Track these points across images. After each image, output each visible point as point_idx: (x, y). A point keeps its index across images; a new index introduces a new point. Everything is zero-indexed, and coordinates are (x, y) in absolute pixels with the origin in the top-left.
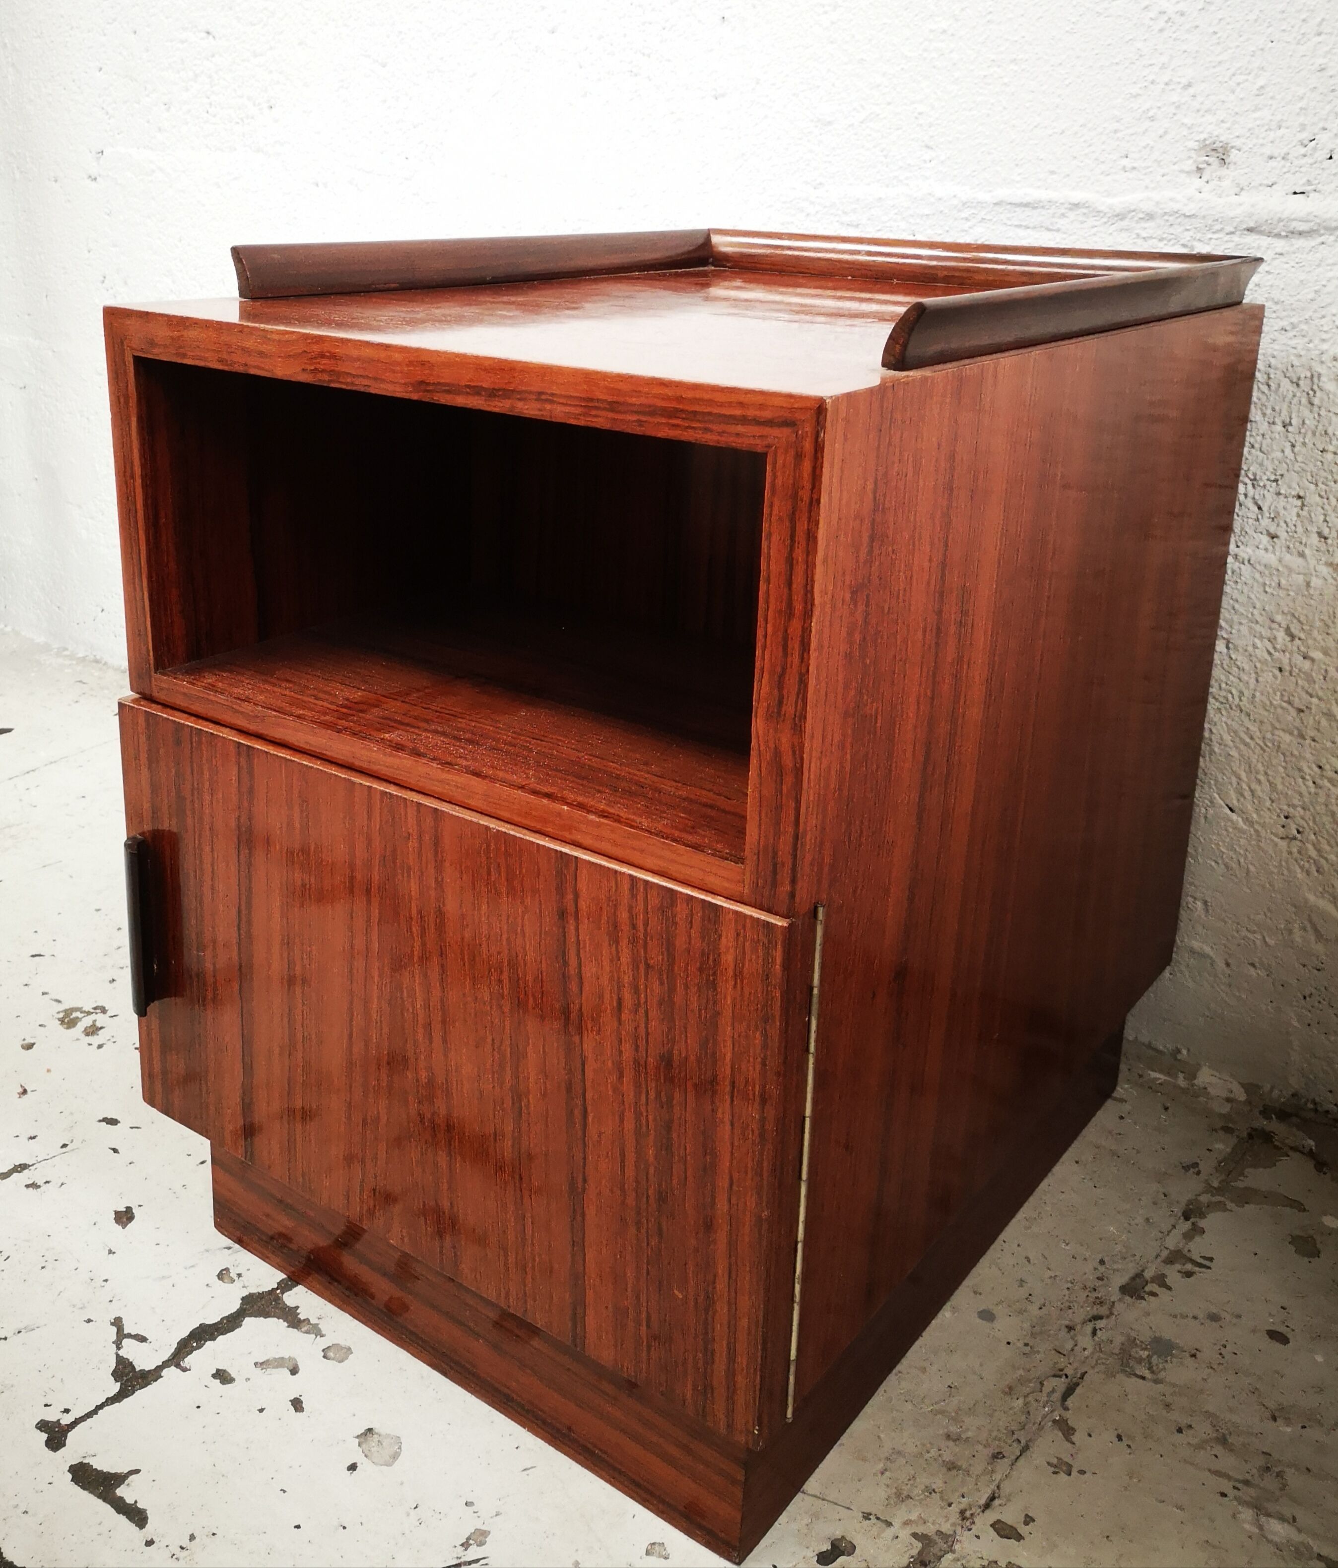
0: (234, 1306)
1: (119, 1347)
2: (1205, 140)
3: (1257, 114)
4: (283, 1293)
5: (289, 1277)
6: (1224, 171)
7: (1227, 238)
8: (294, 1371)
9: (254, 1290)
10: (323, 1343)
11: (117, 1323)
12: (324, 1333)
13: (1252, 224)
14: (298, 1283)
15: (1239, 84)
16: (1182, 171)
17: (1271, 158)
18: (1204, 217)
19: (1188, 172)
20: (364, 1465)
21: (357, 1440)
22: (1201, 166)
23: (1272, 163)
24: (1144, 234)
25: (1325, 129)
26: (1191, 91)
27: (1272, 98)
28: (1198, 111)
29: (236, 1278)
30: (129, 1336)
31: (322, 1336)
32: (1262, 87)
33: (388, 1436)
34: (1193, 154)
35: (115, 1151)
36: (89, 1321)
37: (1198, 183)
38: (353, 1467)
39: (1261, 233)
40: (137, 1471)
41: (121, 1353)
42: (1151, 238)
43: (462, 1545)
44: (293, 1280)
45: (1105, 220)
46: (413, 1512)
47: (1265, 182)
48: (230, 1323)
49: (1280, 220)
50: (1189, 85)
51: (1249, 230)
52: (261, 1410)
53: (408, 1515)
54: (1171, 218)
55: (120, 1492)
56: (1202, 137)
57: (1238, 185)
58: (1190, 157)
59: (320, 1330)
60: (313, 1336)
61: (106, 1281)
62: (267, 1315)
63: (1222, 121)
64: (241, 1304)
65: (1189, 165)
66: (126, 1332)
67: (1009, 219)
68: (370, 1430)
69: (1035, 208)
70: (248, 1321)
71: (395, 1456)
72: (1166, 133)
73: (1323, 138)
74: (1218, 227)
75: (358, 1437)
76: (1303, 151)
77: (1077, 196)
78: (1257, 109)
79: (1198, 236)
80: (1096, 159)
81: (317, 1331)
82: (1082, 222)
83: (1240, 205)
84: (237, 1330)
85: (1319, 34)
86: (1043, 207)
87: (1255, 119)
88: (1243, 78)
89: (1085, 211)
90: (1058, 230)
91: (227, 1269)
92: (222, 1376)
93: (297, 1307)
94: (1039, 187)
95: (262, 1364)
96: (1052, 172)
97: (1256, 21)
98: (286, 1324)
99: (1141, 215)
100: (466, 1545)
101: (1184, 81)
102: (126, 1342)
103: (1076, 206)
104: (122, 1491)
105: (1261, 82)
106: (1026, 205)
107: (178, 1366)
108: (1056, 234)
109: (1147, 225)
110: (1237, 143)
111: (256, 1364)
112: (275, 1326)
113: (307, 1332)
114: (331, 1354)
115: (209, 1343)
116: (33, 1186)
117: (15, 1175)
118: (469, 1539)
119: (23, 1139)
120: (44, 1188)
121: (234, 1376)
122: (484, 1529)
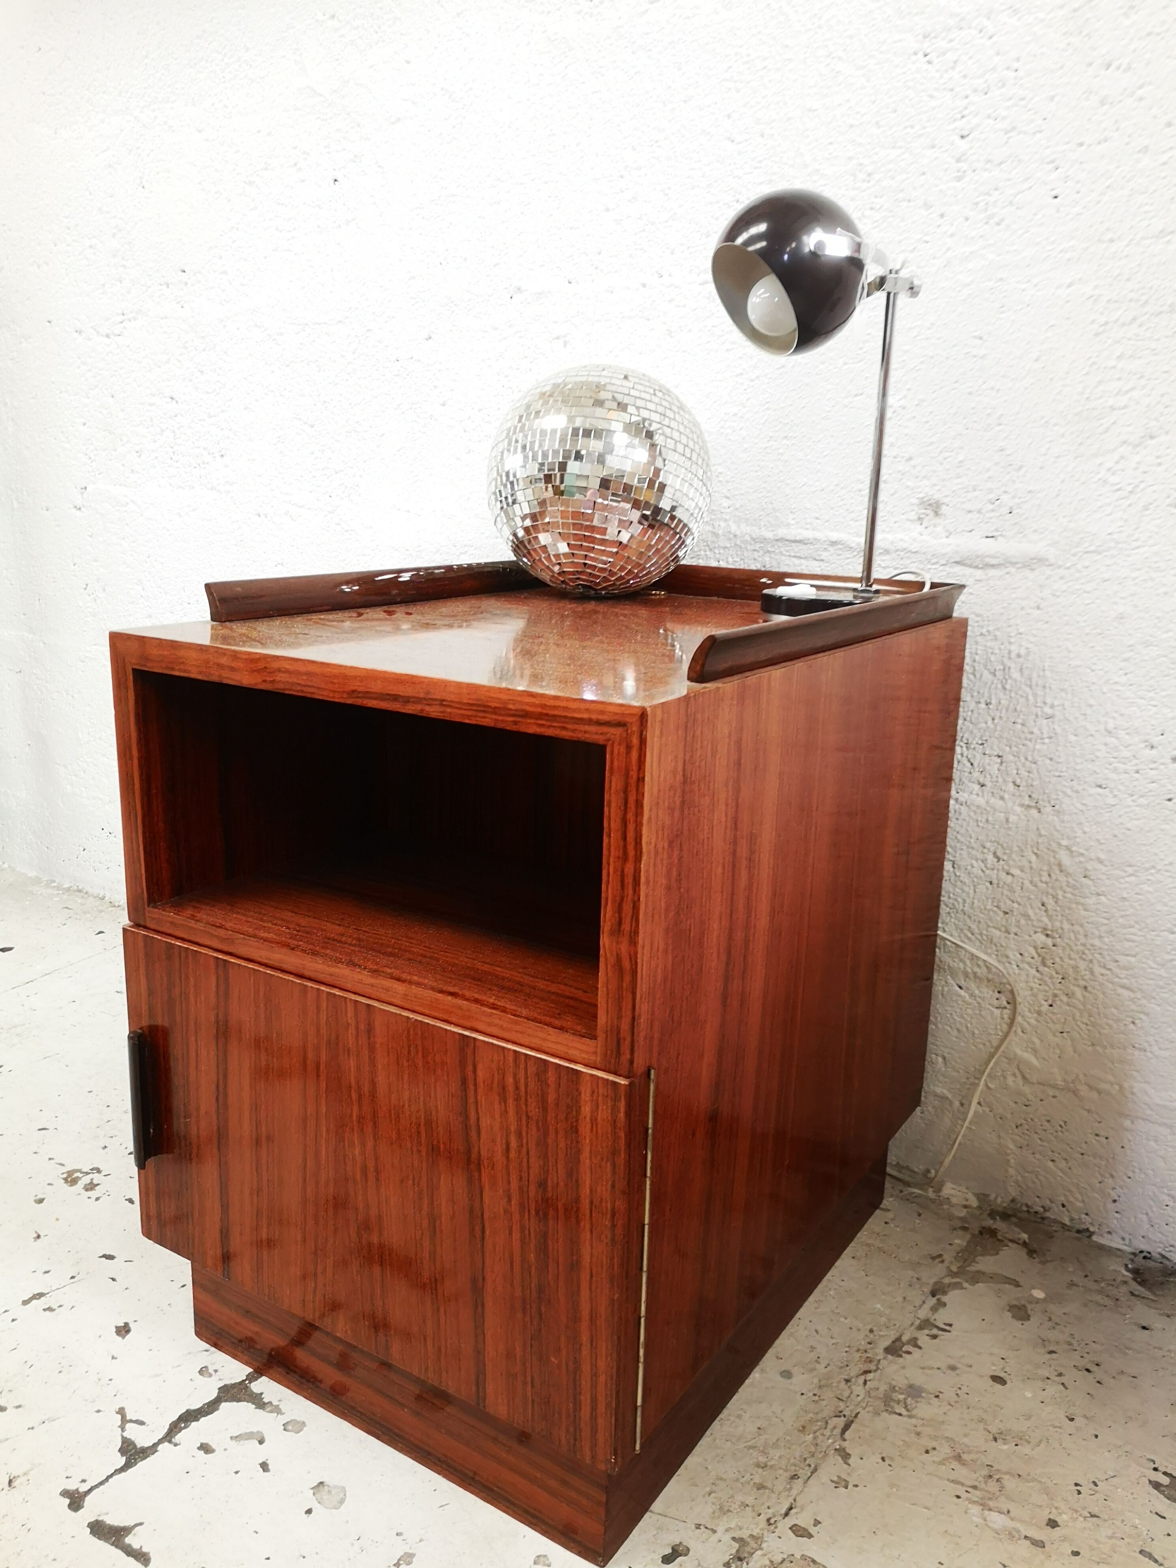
0: (214, 1395)
1: (123, 1430)
2: (923, 498)
3: (959, 481)
4: (250, 1383)
5: (255, 1370)
6: (937, 520)
7: (941, 568)
8: (261, 1442)
9: (228, 1382)
10: (283, 1419)
11: (121, 1412)
12: (283, 1411)
13: (958, 559)
14: (262, 1375)
15: (945, 459)
16: (908, 520)
17: (970, 512)
18: (924, 553)
19: (912, 521)
20: (318, 1509)
21: (312, 1491)
22: (922, 516)
23: (970, 515)
24: (883, 565)
25: (1006, 492)
26: (912, 463)
27: (969, 469)
28: (917, 477)
29: (213, 1373)
30: (131, 1421)
31: (282, 1414)
32: (960, 462)
33: (335, 1487)
34: (915, 508)
35: (113, 1279)
36: (98, 1411)
37: (920, 528)
38: (309, 1512)
39: (963, 565)
40: (141, 1524)
41: (125, 1434)
42: (888, 567)
44: (259, 1372)
45: (855, 553)
46: (356, 1542)
47: (967, 529)
48: (210, 1408)
49: (978, 557)
50: (910, 459)
51: (957, 563)
52: (237, 1472)
53: (353, 1544)
54: (902, 553)
55: (128, 1540)
56: (921, 495)
57: (947, 531)
58: (913, 510)
59: (280, 1410)
60: (275, 1414)
61: (111, 1380)
62: (239, 1401)
63: (935, 485)
64: (219, 1393)
65: (913, 516)
66: (128, 1418)
67: (787, 551)
68: (321, 1483)
69: (806, 544)
70: (224, 1406)
71: (342, 1501)
72: (896, 492)
73: (1005, 498)
74: (934, 561)
75: (312, 1488)
76: (991, 507)
77: (835, 536)
78: (959, 477)
79: (921, 566)
80: (847, 510)
81: (277, 1410)
82: (839, 555)
83: (949, 545)
84: (216, 1413)
85: (1000, 425)
86: (811, 543)
87: (958, 484)
88: (947, 454)
89: (841, 546)
90: (822, 560)
91: (206, 1367)
92: (205, 1448)
93: (262, 1394)
94: (807, 529)
95: (236, 1437)
96: (817, 518)
97: (955, 414)
98: (254, 1406)
99: (881, 551)
101: (907, 456)
102: (128, 1426)
103: (833, 543)
104: (130, 1540)
105: (961, 458)
106: (799, 541)
107: (170, 1442)
108: (821, 563)
109: (884, 558)
110: (946, 500)
111: (231, 1438)
112: (246, 1408)
113: (271, 1412)
114: (290, 1427)
115: (194, 1424)
116: (49, 1309)
117: (34, 1301)
118: (399, 1560)
119: (40, 1273)
120: (58, 1310)
121: (214, 1447)
122: (411, 1551)
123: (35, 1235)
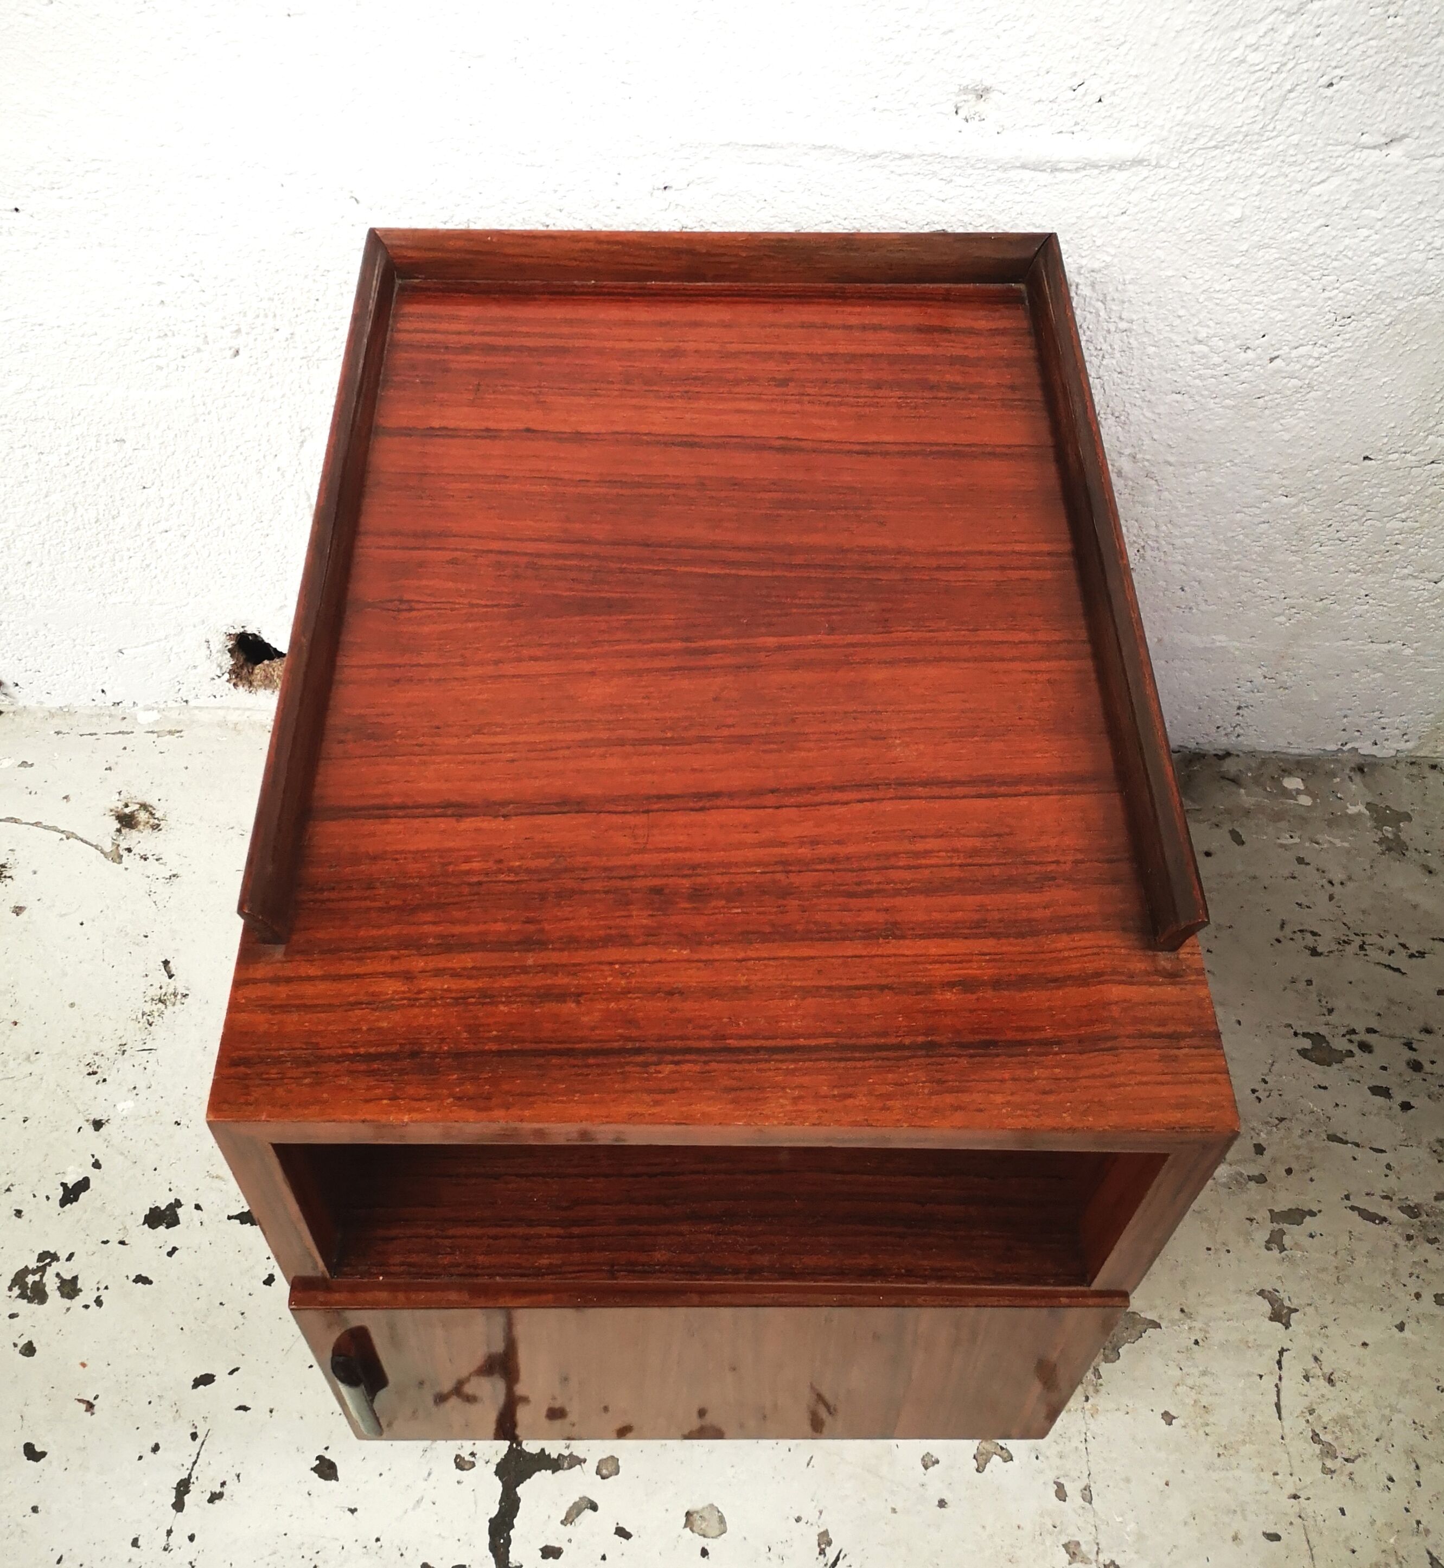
0: (497, 1487)
2: (967, 84)
3: (1025, 61)
4: (517, 1448)
8: (594, 1507)
9: (496, 1460)
10: (591, 1466)
12: (582, 1457)
15: (1006, 31)
16: (940, 113)
17: (1038, 101)
18: (966, 159)
19: (946, 113)
20: (710, 1544)
21: (688, 1529)
22: (960, 104)
23: (1040, 106)
25: (1096, 75)
27: (1042, 46)
29: (472, 1459)
31: (585, 1461)
33: (703, 1509)
34: (952, 97)
35: (244, 1408)
37: (957, 122)
38: (704, 1552)
43: (820, 1554)
46: (770, 1555)
47: (1031, 123)
48: (510, 1502)
49: (1048, 158)
52: (604, 1558)
53: (769, 1558)
54: (931, 160)
58: (948, 101)
59: (577, 1458)
60: (578, 1466)
61: (378, 1540)
62: (529, 1474)
64: (500, 1479)
65: (948, 107)
68: (688, 1514)
70: (520, 1491)
71: (722, 1520)
73: (1093, 83)
74: (982, 164)
75: (685, 1526)
76: (1072, 95)
77: (822, 137)
81: (575, 1461)
84: (521, 1505)
91: (458, 1456)
92: (550, 1552)
93: (543, 1451)
94: (776, 129)
95: (566, 1519)
98: (549, 1472)
100: (822, 1552)
101: (945, 26)
111: (562, 1522)
112: (542, 1478)
113: (570, 1467)
114: (604, 1472)
115: (512, 1533)
116: (215, 1497)
117: (187, 1498)
118: (819, 1545)
119: (148, 1455)
120: (226, 1490)
121: (557, 1545)
122: (822, 1530)
123: (84, 1406)
